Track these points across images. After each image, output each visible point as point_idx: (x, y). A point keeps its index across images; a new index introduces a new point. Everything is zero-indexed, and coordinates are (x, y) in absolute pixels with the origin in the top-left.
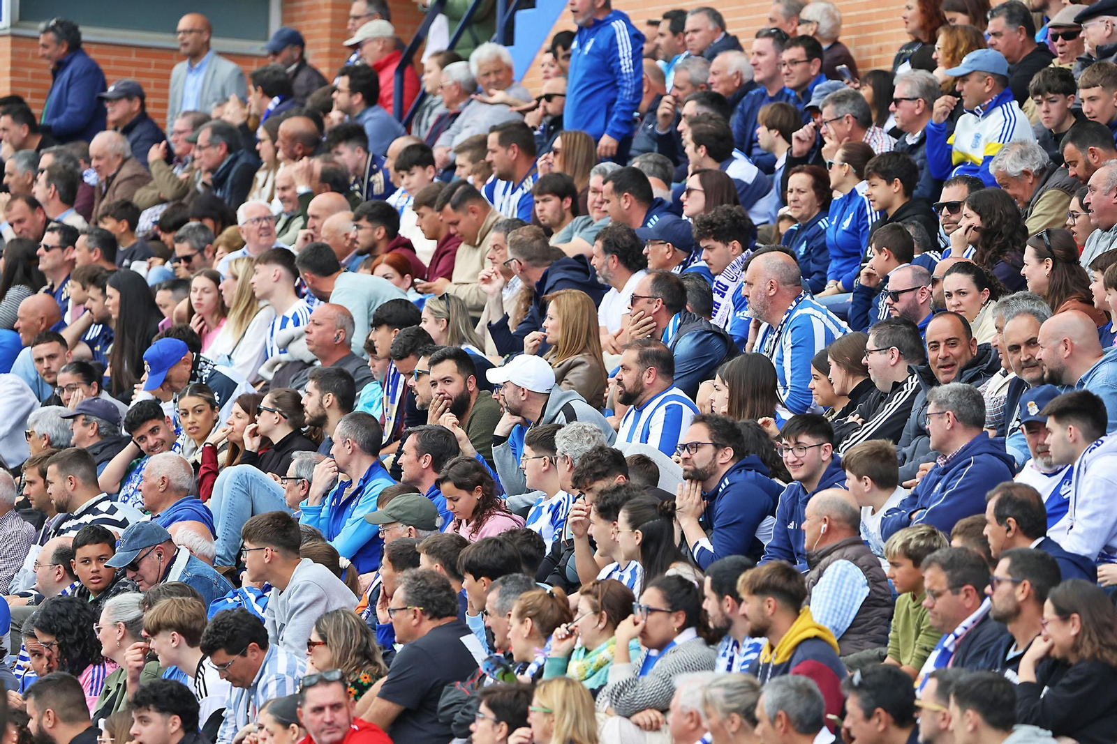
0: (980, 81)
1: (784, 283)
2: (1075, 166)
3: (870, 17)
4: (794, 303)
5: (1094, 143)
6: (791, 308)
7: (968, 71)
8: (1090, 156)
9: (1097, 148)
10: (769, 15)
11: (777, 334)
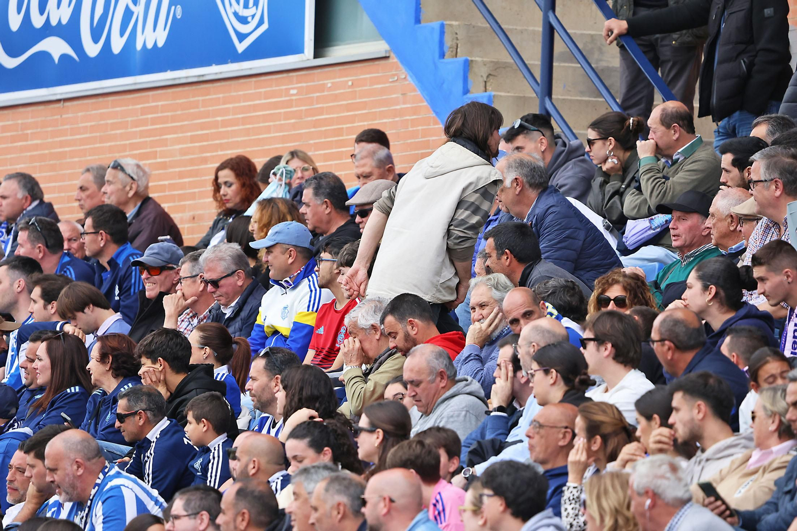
0: (284, 253)
1: (89, 459)
2: (395, 338)
3: (182, 186)
4: (101, 476)
5: (412, 314)
6: (98, 481)
7: (272, 243)
8: (409, 328)
9: (416, 320)
10: (78, 183)
11: (87, 509)
